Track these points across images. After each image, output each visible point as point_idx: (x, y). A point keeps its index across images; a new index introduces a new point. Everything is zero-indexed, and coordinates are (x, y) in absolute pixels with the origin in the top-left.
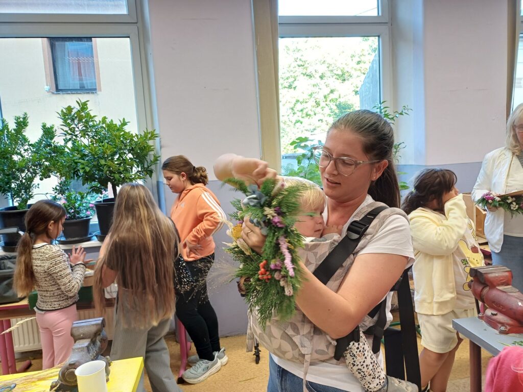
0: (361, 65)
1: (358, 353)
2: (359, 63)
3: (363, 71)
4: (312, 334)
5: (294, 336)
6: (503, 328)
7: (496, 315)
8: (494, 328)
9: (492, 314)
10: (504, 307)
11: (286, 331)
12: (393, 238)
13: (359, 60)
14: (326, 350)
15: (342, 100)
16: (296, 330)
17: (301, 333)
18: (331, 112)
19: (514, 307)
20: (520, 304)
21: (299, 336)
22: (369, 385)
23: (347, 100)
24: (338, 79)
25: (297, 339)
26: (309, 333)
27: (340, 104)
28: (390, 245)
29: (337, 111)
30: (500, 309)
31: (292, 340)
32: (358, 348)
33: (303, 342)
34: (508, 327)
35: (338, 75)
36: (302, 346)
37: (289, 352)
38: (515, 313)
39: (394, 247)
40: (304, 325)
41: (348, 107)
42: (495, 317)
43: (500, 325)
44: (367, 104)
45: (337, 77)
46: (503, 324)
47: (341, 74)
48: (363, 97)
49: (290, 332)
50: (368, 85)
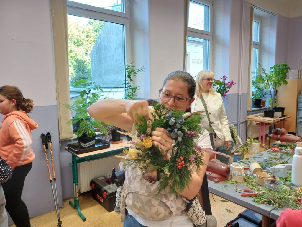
0: (88, 38)
1: (196, 205)
2: (87, 37)
3: (90, 42)
4: (176, 199)
5: (167, 202)
6: (216, 180)
7: (211, 174)
8: (212, 181)
9: (210, 174)
10: (215, 169)
11: (162, 200)
12: (207, 140)
13: (87, 35)
14: (181, 207)
15: (79, 57)
16: (167, 198)
17: (170, 200)
18: (72, 64)
19: (220, 169)
20: (223, 167)
21: (169, 202)
22: (200, 222)
23: (82, 58)
24: (74, 44)
25: (168, 204)
26: (174, 199)
27: (77, 60)
28: (206, 143)
29: (75, 64)
30: (213, 170)
31: (166, 205)
32: (195, 203)
33: (172, 205)
34: (218, 179)
35: (74, 42)
36: (172, 208)
37: (163, 213)
38: (221, 172)
39: (208, 144)
40: (171, 194)
41: (83, 62)
42: (211, 175)
43: (214, 179)
44: (96, 61)
45: (74, 43)
46: (216, 178)
47: (77, 42)
48: (93, 58)
49: (164, 200)
50: (96, 51)
